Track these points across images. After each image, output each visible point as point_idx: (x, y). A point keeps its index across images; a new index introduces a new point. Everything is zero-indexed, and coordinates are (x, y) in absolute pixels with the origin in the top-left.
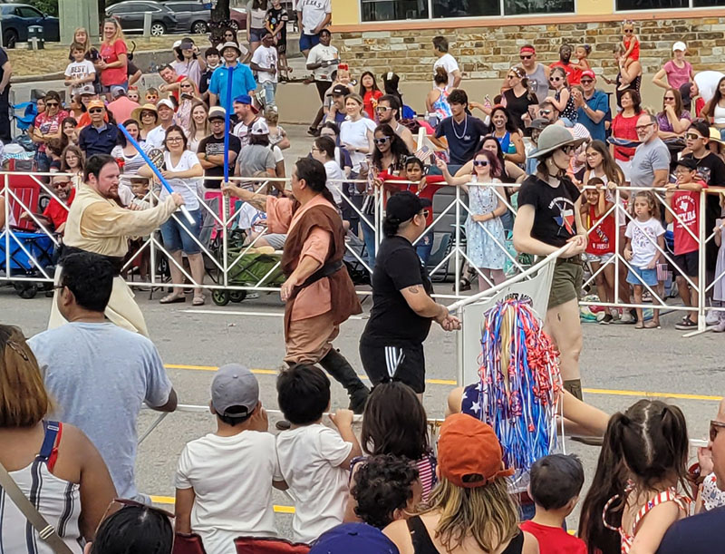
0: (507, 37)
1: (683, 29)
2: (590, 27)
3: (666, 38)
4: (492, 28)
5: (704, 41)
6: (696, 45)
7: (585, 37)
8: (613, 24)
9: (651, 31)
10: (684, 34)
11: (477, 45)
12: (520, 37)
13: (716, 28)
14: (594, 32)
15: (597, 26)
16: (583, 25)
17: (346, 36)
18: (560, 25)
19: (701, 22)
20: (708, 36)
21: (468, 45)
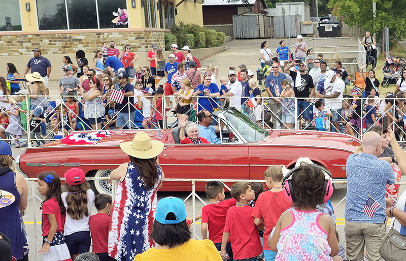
1: (66, 38)
2: (29, 36)
3: (60, 41)
5: (74, 42)
6: (71, 44)
7: (27, 40)
8: (38, 35)
9: (53, 38)
10: (66, 39)
13: (79, 37)
14: (30, 38)
15: (31, 36)
16: (26, 36)
18: (16, 36)
19: (72, 35)
20: (76, 40)
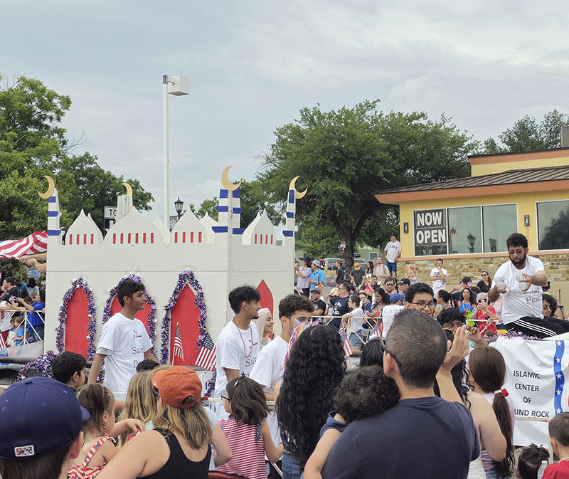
0: (485, 263)
4: (478, 259)
11: (470, 267)
12: (491, 263)
17: (407, 263)
21: (466, 267)
